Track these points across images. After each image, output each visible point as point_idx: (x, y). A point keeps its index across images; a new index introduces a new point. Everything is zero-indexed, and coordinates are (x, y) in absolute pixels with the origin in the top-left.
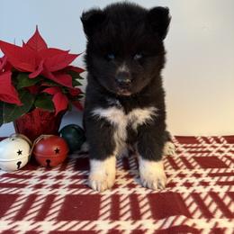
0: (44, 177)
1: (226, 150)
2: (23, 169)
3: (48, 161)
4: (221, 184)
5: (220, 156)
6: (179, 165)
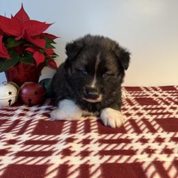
0: (27, 110)
1: (160, 95)
2: (13, 105)
3: (30, 100)
4: (151, 114)
5: (155, 98)
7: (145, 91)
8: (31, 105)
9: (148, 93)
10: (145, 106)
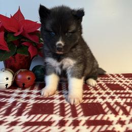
0: (21, 93)
1: (124, 81)
2: (9, 88)
3: (24, 84)
5: (121, 84)
6: (98, 88)
7: (111, 77)
8: (24, 88)
9: (114, 79)
10: (115, 91)
